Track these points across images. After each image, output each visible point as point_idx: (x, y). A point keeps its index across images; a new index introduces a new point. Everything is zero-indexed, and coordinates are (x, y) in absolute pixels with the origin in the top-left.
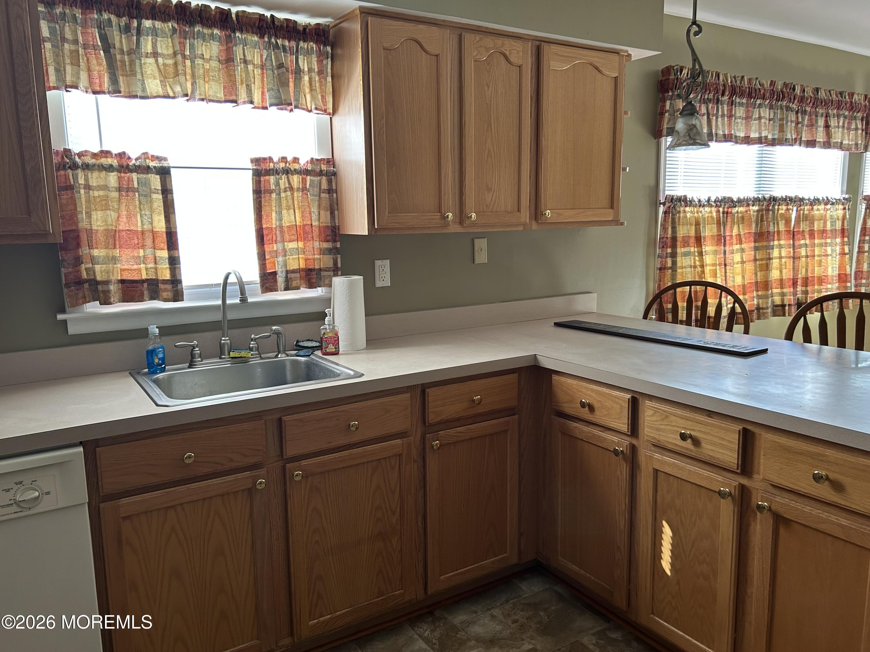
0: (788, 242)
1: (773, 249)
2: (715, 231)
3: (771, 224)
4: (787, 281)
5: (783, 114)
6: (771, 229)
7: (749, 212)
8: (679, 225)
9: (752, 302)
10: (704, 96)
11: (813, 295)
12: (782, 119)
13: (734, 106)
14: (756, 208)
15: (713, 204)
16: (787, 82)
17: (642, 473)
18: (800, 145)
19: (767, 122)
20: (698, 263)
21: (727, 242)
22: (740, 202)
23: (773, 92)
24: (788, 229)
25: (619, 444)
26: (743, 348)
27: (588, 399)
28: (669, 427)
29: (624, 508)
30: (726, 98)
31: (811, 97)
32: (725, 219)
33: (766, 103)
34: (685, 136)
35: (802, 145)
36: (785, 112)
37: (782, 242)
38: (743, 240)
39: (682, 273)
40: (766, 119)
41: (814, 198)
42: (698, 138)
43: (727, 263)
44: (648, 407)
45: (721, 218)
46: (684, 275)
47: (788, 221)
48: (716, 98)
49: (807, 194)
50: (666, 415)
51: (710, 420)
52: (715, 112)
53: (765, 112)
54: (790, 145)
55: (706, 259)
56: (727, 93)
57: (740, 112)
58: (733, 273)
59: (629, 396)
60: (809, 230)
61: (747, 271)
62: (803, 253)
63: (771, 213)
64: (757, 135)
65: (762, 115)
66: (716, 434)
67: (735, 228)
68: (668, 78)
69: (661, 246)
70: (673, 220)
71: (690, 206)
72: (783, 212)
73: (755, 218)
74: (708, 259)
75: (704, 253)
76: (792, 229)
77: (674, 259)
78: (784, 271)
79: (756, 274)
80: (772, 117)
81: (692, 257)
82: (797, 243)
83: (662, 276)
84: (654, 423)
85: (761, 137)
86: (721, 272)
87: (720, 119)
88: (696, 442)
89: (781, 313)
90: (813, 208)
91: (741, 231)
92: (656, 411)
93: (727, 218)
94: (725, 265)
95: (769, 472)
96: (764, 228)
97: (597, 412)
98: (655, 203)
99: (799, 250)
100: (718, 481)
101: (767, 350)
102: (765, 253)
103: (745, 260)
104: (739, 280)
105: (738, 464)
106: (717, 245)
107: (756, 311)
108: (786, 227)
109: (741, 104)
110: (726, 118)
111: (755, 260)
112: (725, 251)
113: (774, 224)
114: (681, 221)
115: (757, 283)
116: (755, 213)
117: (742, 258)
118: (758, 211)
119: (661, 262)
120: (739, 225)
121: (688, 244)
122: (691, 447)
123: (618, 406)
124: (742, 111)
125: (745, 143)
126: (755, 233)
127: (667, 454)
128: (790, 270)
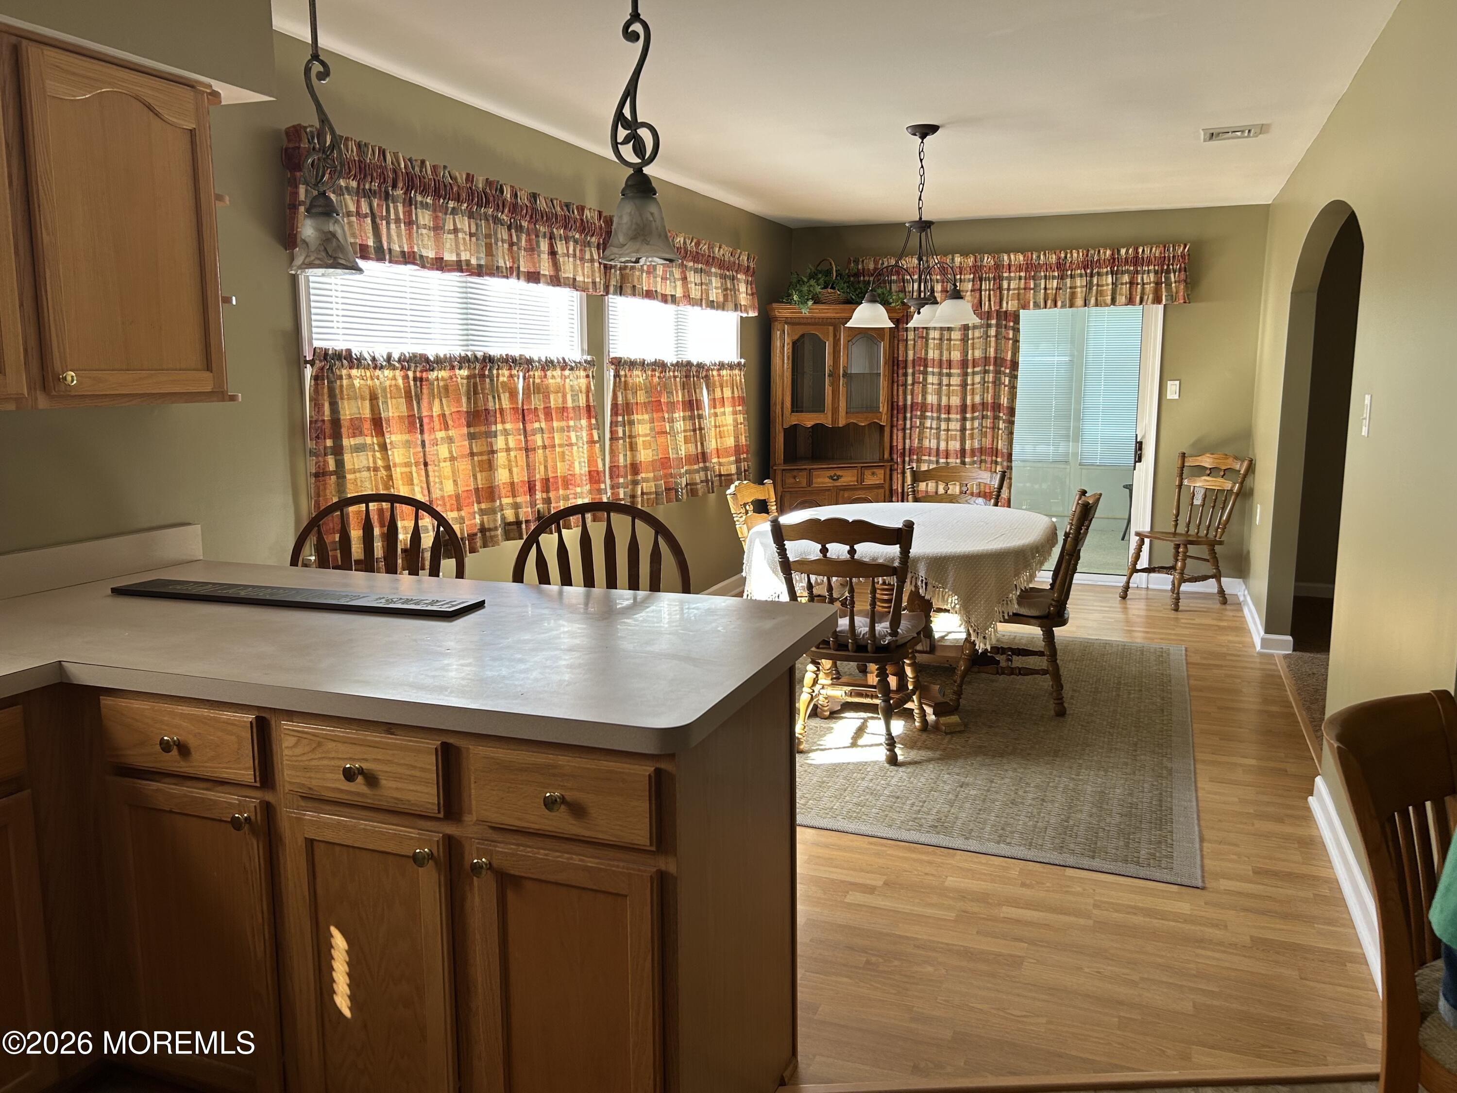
0: (517, 427)
1: (496, 436)
2: (404, 410)
3: (490, 398)
4: (520, 484)
5: (490, 228)
6: (491, 405)
7: (455, 379)
8: (342, 399)
9: (473, 521)
10: (364, 185)
11: (558, 504)
12: (488, 236)
13: (413, 207)
14: (465, 372)
15: (397, 365)
16: (491, 179)
17: (288, 851)
18: (518, 279)
19: (468, 238)
20: (380, 463)
21: (426, 427)
22: (440, 363)
23: (471, 192)
24: (514, 406)
25: (241, 808)
26: (447, 603)
27: (176, 735)
28: (325, 762)
29: (260, 920)
30: (399, 192)
31: (527, 206)
32: (419, 389)
33: (463, 208)
34: (318, 251)
35: (522, 278)
36: (492, 225)
37: (508, 426)
38: (450, 422)
39: (355, 480)
40: (465, 232)
41: (546, 360)
42: (341, 256)
43: (428, 460)
44: (287, 732)
45: (413, 388)
46: (359, 484)
47: (513, 394)
48: (383, 190)
49: (536, 353)
50: (319, 742)
51: (390, 739)
52: (384, 214)
53: (462, 222)
54: (504, 277)
55: (393, 455)
56: (400, 185)
57: (424, 217)
58: (440, 477)
59: (251, 717)
60: (544, 408)
61: (460, 471)
62: (539, 443)
63: (488, 380)
64: (454, 258)
65: (459, 226)
66: (402, 761)
67: (437, 402)
68: (297, 145)
69: (314, 435)
70: (331, 390)
71: (358, 368)
72: (505, 379)
73: (465, 388)
74: (397, 455)
75: (389, 447)
76: (520, 406)
77: (338, 457)
78: (515, 470)
79: (475, 478)
80: (473, 230)
81: (370, 454)
82: (529, 427)
83: (321, 488)
84: (299, 758)
85: (460, 261)
86: (419, 475)
87: (393, 226)
88: (372, 780)
89: (517, 535)
90: (546, 375)
91: (445, 408)
92: (300, 736)
93: (421, 389)
94: (426, 464)
95: (485, 807)
96: (479, 405)
97: (196, 755)
98: (297, 362)
99: (533, 437)
100: (412, 838)
101: (483, 602)
102: (485, 443)
103: (455, 455)
104: (449, 488)
105: (439, 804)
106: (410, 432)
107: (479, 535)
108: (511, 403)
109: (425, 206)
110: (402, 225)
111: (472, 454)
112: (423, 442)
113: (494, 397)
114: (345, 392)
115: (477, 490)
116: (465, 381)
117: (451, 452)
118: (468, 377)
119: (316, 463)
120: (441, 400)
121: (361, 432)
122: (364, 789)
123: (233, 738)
124: (427, 217)
125: (437, 269)
126: (467, 412)
127: (328, 808)
128: (522, 469)
